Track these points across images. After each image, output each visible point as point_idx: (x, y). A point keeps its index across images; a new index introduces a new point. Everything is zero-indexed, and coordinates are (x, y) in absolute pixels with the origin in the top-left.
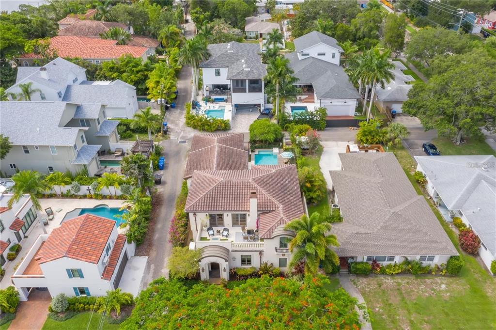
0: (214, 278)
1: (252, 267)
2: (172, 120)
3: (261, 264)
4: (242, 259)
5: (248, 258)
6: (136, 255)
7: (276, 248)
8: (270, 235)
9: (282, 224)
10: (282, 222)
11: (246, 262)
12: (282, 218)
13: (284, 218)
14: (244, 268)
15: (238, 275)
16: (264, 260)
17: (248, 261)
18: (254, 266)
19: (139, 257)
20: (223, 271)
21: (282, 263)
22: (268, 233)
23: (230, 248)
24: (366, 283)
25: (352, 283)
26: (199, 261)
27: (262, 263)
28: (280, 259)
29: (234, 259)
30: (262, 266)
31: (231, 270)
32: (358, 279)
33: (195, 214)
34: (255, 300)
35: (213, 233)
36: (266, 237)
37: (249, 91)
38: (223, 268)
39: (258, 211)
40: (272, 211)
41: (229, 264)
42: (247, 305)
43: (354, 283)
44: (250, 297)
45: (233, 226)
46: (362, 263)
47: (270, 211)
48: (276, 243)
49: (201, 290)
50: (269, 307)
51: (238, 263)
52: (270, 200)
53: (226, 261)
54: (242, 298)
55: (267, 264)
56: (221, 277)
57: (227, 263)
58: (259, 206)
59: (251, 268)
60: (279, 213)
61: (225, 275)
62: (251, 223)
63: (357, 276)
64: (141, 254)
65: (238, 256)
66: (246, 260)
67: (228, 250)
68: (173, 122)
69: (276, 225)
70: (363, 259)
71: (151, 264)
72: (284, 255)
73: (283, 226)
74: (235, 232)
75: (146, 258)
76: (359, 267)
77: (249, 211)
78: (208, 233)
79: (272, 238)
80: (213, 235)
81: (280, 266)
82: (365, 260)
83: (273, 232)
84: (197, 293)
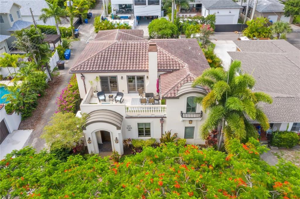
0: (104, 151)
1: (152, 139)
2: (84, 30)
3: (162, 134)
4: (139, 129)
5: (147, 127)
6: (20, 128)
7: (182, 112)
8: (175, 94)
9: (189, 81)
10: (189, 79)
11: (144, 133)
12: (189, 75)
13: (192, 75)
14: (142, 140)
15: (134, 147)
16: (166, 129)
17: (146, 132)
18: (154, 137)
19: (23, 130)
20: (114, 142)
21: (189, 133)
22: (172, 91)
23: (124, 114)
24: (292, 156)
25: (276, 157)
26: (84, 128)
27: (164, 133)
28: (186, 128)
29: (129, 128)
30: (163, 137)
31: (125, 141)
32: (281, 152)
33: (83, 77)
34: (156, 177)
35: (104, 98)
36: (169, 96)
37: (149, 4)
38: (115, 139)
39: (159, 71)
40: (176, 70)
41: (123, 133)
42: (144, 185)
43: (279, 157)
44: (148, 171)
45: (128, 93)
46: (287, 132)
47: (173, 71)
48: (182, 105)
49: (76, 163)
50: (182, 189)
51: (134, 134)
52: (172, 59)
53: (119, 128)
54: (135, 173)
55: (170, 134)
56: (113, 150)
57: (120, 131)
58: (160, 65)
59: (150, 139)
60: (185, 72)
61: (117, 148)
62: (150, 86)
63: (279, 149)
64: (26, 127)
65: (134, 124)
66: (144, 130)
67: (121, 116)
68: (84, 31)
69: (182, 82)
70: (288, 127)
71: (34, 138)
72: (191, 122)
73: (191, 84)
74: (131, 99)
75: (31, 131)
76: (283, 136)
77: (147, 71)
78: (99, 99)
79: (178, 98)
80: (105, 100)
81: (185, 137)
82: (289, 129)
83: (178, 90)
84: (70, 167)
